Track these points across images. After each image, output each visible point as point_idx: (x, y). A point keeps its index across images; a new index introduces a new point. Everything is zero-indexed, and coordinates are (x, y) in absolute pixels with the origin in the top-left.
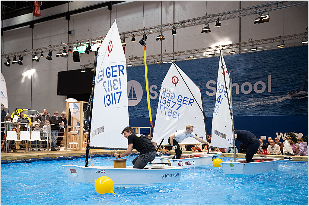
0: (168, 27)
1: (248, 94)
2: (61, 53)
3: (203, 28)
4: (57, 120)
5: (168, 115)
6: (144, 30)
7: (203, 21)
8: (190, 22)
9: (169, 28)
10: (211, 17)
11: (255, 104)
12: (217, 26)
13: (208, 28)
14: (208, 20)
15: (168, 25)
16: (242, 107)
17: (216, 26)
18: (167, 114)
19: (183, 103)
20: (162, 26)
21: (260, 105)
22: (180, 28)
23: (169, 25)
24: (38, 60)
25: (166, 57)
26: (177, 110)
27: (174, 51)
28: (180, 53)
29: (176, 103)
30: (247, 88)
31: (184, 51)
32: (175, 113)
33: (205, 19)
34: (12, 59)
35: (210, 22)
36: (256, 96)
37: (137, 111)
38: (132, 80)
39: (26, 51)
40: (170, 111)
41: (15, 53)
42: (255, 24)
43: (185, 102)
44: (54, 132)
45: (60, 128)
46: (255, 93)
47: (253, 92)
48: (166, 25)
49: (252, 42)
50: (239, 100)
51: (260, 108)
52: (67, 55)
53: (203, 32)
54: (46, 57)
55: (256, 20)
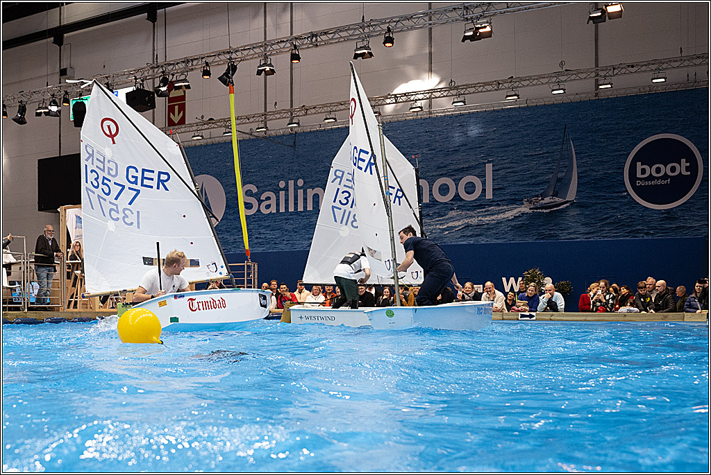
0: (282, 45)
1: (446, 203)
2: (47, 108)
3: (357, 49)
4: (50, 244)
5: (112, 218)
6: (228, 53)
7: (357, 32)
8: (330, 36)
9: (284, 48)
10: (375, 25)
12: (387, 45)
13: (368, 48)
14: (367, 30)
15: (281, 42)
17: (384, 43)
18: (107, 213)
19: (142, 185)
20: (265, 45)
22: (308, 48)
23: (284, 41)
25: (277, 119)
26: (130, 204)
27: (292, 107)
28: (307, 110)
29: (123, 187)
31: (314, 104)
32: (126, 212)
33: (361, 30)
35: (372, 36)
36: (464, 206)
40: (115, 207)
42: (463, 41)
43: (146, 182)
46: (462, 200)
48: (278, 42)
49: (456, 88)
52: (59, 111)
53: (356, 56)
54: (14, 116)
55: (466, 34)
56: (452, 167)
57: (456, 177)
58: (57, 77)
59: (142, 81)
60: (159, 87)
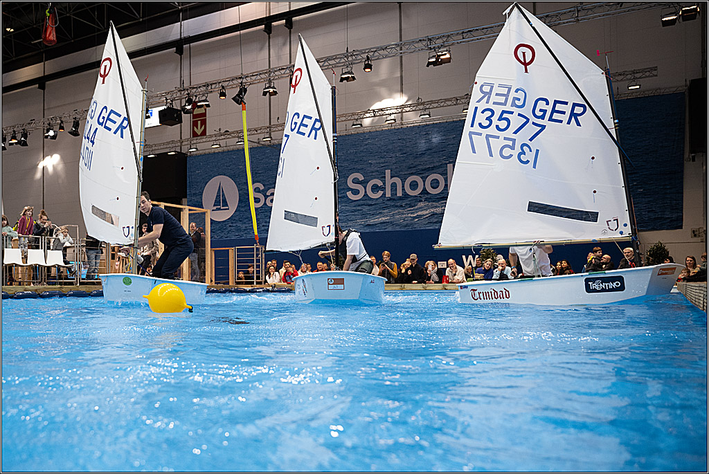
0: (283, 72)
1: (416, 196)
3: (343, 74)
6: (240, 78)
7: (343, 60)
9: (284, 74)
10: (357, 55)
11: (427, 212)
12: (367, 70)
13: (352, 73)
14: (350, 59)
15: (282, 69)
16: (406, 217)
17: (364, 69)
20: (269, 72)
21: (436, 214)
23: (284, 69)
24: (54, 137)
30: (414, 185)
33: (346, 59)
34: (8, 138)
35: (354, 63)
36: (430, 199)
37: (229, 228)
38: (221, 175)
39: (33, 122)
41: (14, 127)
42: (428, 66)
46: (428, 193)
47: (424, 191)
48: (279, 69)
49: (423, 104)
50: (401, 206)
51: (436, 218)
53: (342, 80)
54: (70, 130)
55: (430, 60)
56: (420, 167)
57: (424, 175)
59: (172, 101)
60: (185, 105)
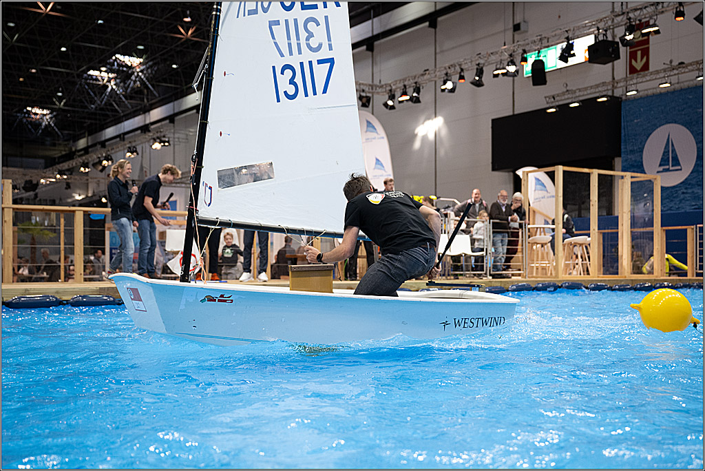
2: (504, 69)
4: (504, 210)
24: (452, 90)
34: (398, 93)
37: (682, 196)
38: (669, 123)
39: (427, 72)
41: (404, 80)
44: (499, 237)
45: (510, 228)
52: (517, 71)
54: (471, 80)
58: (510, 33)
59: (606, 31)
60: (625, 35)
